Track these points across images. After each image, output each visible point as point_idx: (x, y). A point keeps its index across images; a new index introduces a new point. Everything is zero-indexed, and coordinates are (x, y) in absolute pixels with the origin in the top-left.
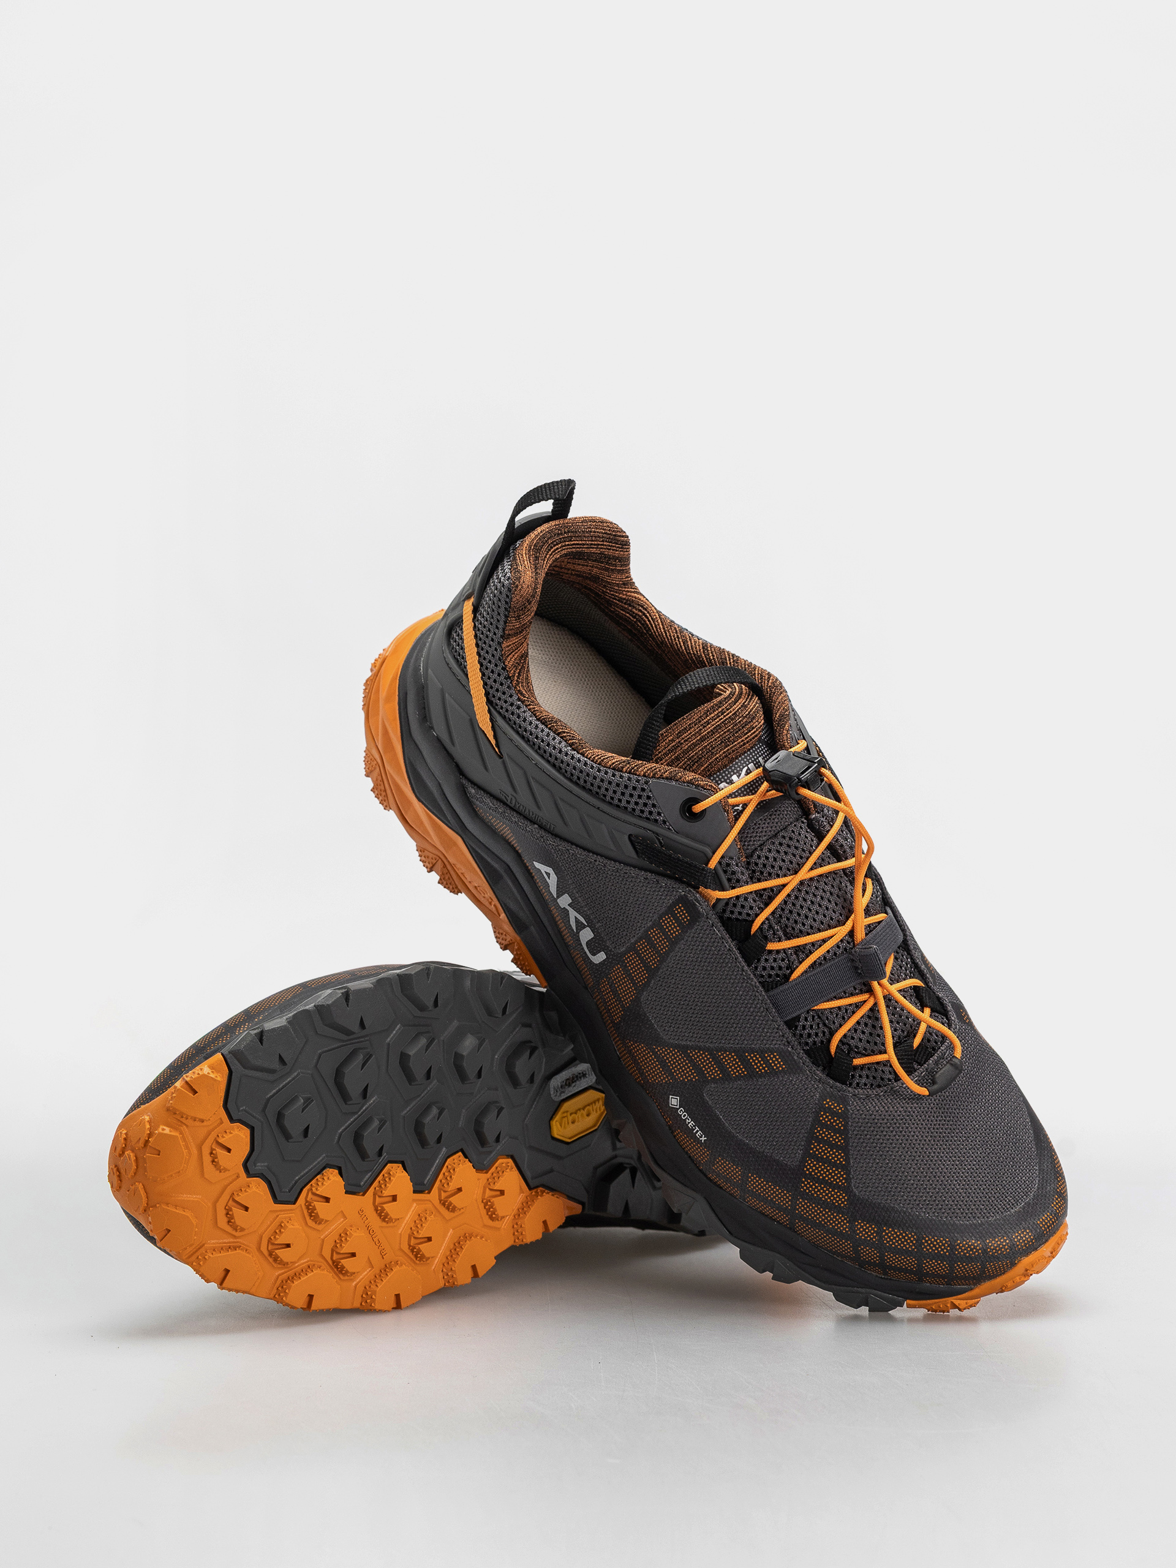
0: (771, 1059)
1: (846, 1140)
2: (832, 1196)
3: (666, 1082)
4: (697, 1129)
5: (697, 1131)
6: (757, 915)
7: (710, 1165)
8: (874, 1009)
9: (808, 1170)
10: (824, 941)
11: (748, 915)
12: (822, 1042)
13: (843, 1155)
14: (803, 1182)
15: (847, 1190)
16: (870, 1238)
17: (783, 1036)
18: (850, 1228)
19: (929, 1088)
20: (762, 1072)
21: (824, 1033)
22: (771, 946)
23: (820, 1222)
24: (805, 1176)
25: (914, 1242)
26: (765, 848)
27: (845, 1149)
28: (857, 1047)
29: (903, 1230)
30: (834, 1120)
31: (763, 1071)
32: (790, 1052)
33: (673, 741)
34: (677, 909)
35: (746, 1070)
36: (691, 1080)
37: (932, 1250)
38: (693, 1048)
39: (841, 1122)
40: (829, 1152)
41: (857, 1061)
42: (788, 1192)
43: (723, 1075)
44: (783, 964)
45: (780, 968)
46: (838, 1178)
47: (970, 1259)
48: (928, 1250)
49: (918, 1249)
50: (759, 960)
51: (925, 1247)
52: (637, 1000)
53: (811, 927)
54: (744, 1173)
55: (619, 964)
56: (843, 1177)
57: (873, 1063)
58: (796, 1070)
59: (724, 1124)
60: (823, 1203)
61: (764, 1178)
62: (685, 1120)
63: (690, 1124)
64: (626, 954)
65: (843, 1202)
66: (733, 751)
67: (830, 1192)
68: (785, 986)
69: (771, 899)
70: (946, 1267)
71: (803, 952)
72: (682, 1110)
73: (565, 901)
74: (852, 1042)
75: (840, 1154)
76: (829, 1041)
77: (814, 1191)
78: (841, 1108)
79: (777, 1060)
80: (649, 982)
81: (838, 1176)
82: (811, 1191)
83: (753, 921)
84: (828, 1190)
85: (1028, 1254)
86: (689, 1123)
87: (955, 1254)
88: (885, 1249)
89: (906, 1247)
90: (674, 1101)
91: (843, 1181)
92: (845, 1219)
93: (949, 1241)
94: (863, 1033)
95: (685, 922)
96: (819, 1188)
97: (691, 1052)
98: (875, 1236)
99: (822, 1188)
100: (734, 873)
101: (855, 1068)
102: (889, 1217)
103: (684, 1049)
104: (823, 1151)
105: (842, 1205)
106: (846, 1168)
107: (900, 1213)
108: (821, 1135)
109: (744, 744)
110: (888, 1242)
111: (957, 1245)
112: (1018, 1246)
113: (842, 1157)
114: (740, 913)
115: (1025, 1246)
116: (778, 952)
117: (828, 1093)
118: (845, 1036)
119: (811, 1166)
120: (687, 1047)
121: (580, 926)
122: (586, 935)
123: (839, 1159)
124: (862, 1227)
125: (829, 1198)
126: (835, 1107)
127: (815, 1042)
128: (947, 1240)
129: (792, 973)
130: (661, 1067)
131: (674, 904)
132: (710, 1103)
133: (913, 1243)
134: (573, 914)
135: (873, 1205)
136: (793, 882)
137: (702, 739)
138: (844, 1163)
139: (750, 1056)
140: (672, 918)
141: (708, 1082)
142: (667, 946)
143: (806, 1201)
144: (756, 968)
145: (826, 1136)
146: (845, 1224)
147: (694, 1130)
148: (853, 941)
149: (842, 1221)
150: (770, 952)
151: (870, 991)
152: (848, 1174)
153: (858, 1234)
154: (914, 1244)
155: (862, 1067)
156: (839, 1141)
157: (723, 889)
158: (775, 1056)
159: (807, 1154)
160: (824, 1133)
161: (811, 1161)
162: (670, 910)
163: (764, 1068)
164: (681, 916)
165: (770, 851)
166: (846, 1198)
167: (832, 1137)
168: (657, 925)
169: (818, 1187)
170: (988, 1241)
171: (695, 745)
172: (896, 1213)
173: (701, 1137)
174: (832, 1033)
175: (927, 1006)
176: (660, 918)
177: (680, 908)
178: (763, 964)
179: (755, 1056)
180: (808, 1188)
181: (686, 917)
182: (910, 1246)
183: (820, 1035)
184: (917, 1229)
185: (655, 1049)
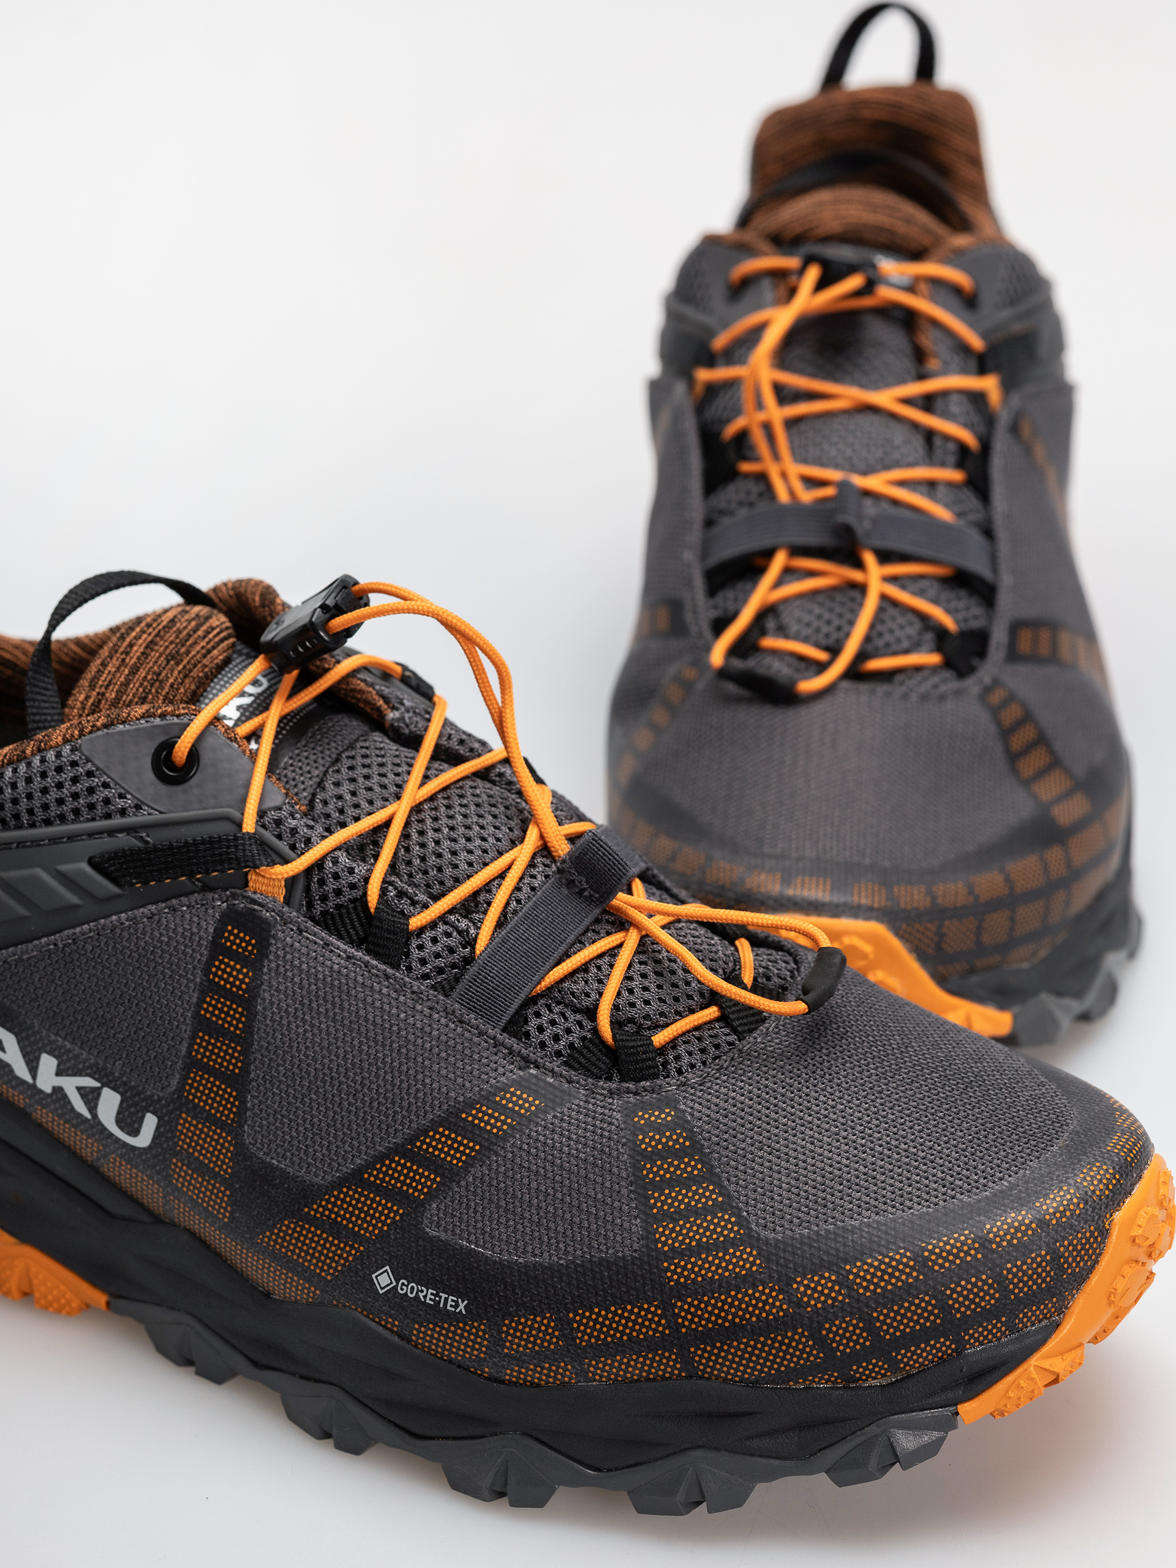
0: (509, 1101)
1: (705, 1160)
2: (729, 1262)
3: (355, 1258)
4: (444, 1296)
5: (446, 1299)
6: (367, 880)
7: (497, 1352)
8: (647, 946)
9: (665, 1244)
10: (502, 876)
11: (353, 886)
12: (583, 1039)
13: (711, 1187)
14: (668, 1269)
15: (750, 1239)
16: (832, 1298)
17: (510, 1053)
18: (790, 1302)
19: (805, 998)
20: (504, 1131)
21: (580, 1023)
22: (416, 922)
23: (732, 1322)
24: (667, 1257)
25: (911, 1263)
26: (328, 785)
27: (710, 1176)
28: (647, 1017)
29: (880, 1253)
30: (667, 1137)
31: (505, 1127)
32: (535, 1076)
33: (87, 698)
34: (227, 939)
35: (476, 1143)
36: (394, 1222)
37: (950, 1262)
38: (370, 1165)
39: (680, 1135)
40: (685, 1196)
41: (660, 1038)
42: (650, 1304)
43: (443, 1176)
44: (453, 941)
45: (451, 950)
46: (724, 1228)
47: (1023, 1249)
48: (942, 1266)
49: (924, 1275)
50: (407, 954)
51: (935, 1263)
52: (241, 1153)
53: (470, 864)
54: (560, 1319)
55: (182, 1112)
56: (731, 1223)
57: (689, 1031)
58: (561, 1098)
59: (483, 1254)
60: (720, 1285)
61: (598, 1305)
62: (417, 1297)
63: (429, 1296)
64: (183, 1086)
65: (753, 1264)
66: (195, 666)
67: (722, 1259)
68: (473, 969)
69: (377, 845)
70: (991, 1286)
71: (473, 906)
72: (403, 1284)
73: (47, 1076)
74: (632, 1013)
75: (706, 1189)
76: (595, 1031)
77: (694, 1272)
78: (668, 1114)
79: (520, 1097)
80: (243, 1102)
81: (723, 1226)
82: (689, 1276)
83: (365, 894)
84: (716, 1257)
85: (1118, 1205)
86: (425, 1297)
87: (993, 1251)
88: (867, 1306)
89: (902, 1281)
90: (383, 1279)
91: (736, 1228)
92: (772, 1289)
93: (971, 1232)
94: (645, 989)
95: (251, 952)
96: (700, 1263)
97: (370, 1175)
98: (839, 1291)
99: (705, 1261)
100: (294, 831)
101: (662, 1050)
102: (845, 1245)
103: (355, 1179)
104: (675, 1199)
105: (754, 1268)
106: (728, 1205)
107: (860, 1229)
108: (656, 1174)
109: (209, 652)
110: (866, 1288)
111: (989, 1233)
112: (1094, 1192)
113: (712, 1192)
114: (338, 892)
115: (1108, 1188)
116: (433, 925)
117: (635, 1105)
118: (616, 1007)
119: (667, 1236)
120: (359, 1171)
121: (91, 1097)
122: (109, 1103)
123: (708, 1198)
124: (807, 1287)
125: (726, 1269)
126: (658, 1117)
127: (571, 1046)
128: (967, 1232)
129: (473, 947)
130: (334, 1238)
131: (219, 932)
132: (443, 1236)
133: (910, 1267)
134: (71, 1085)
135: (806, 1241)
136: (400, 810)
137: (134, 671)
138: (720, 1199)
139: (471, 1115)
140: (226, 960)
141: (423, 1206)
142: (242, 1014)
143: (689, 1300)
144: (409, 968)
145: (667, 1171)
146: (775, 1298)
147: (439, 1302)
148: (554, 860)
149: (769, 1296)
150: (421, 930)
151: (622, 923)
152: (737, 1212)
153: (808, 1304)
154: (913, 1268)
155: (673, 1043)
156: (694, 1168)
157: (286, 861)
158: (513, 1094)
159: (650, 1219)
160: (660, 1168)
161: (664, 1227)
162: (217, 948)
163: (504, 1122)
164: (239, 946)
165: (337, 784)
166: (755, 1253)
167: (678, 1167)
168: (210, 987)
169: (696, 1262)
170: (1038, 1204)
171: (126, 684)
172: (852, 1232)
173: (457, 1306)
174: (592, 1013)
175: (737, 938)
176: (207, 972)
177: (231, 933)
178: (415, 954)
179: (479, 1110)
180: (680, 1275)
181: (248, 943)
182: (909, 1275)
183: (575, 1028)
184: (904, 1241)
185: (309, 1212)
